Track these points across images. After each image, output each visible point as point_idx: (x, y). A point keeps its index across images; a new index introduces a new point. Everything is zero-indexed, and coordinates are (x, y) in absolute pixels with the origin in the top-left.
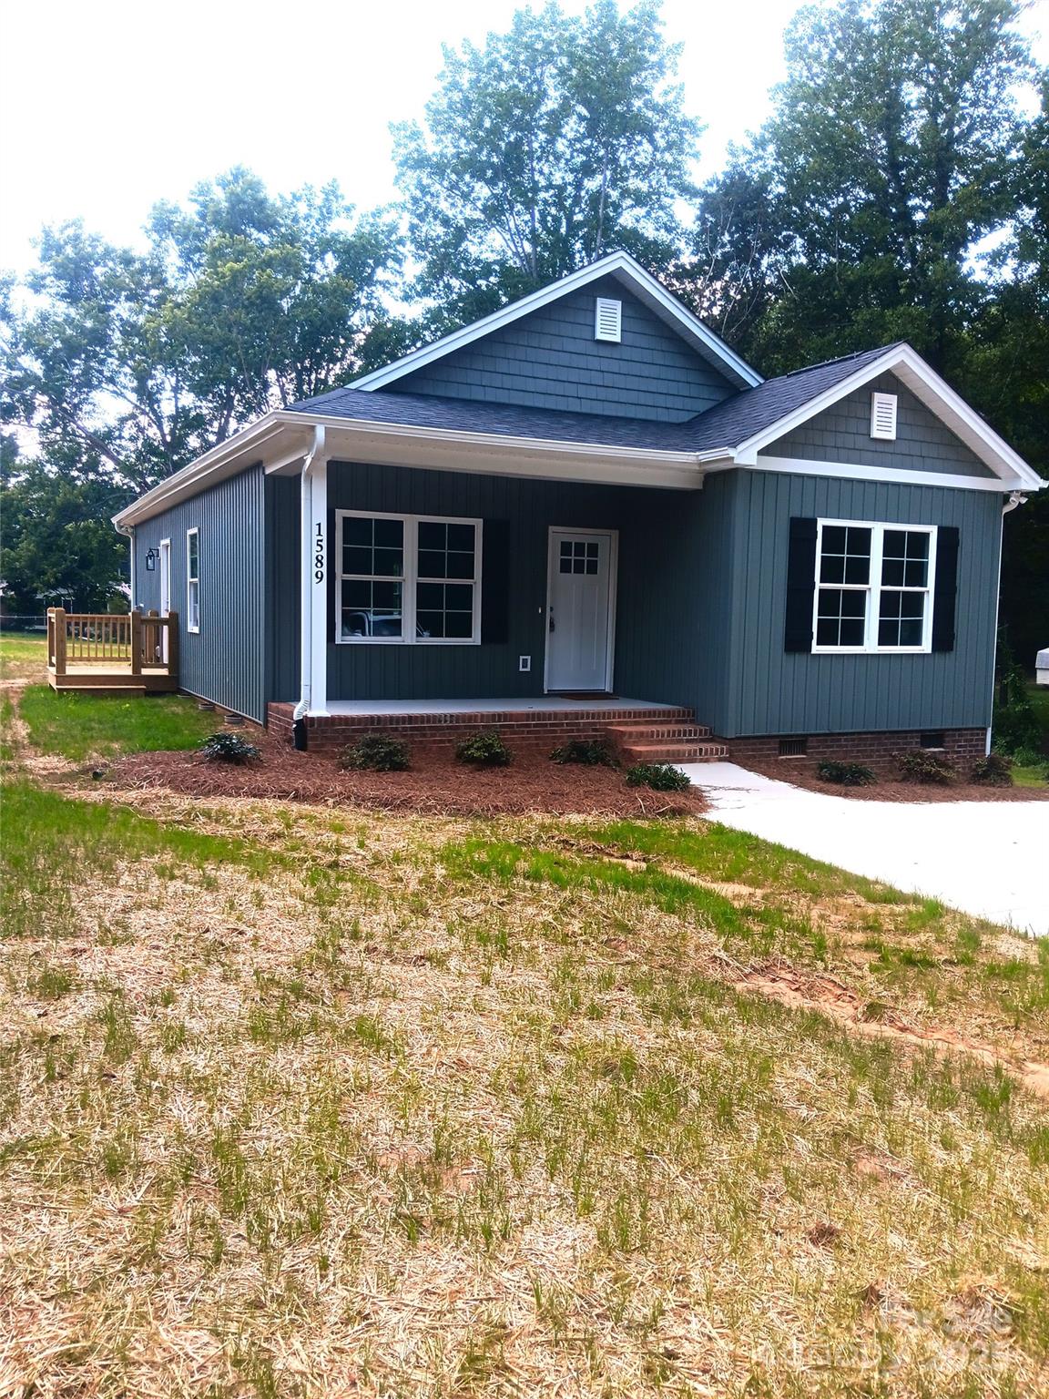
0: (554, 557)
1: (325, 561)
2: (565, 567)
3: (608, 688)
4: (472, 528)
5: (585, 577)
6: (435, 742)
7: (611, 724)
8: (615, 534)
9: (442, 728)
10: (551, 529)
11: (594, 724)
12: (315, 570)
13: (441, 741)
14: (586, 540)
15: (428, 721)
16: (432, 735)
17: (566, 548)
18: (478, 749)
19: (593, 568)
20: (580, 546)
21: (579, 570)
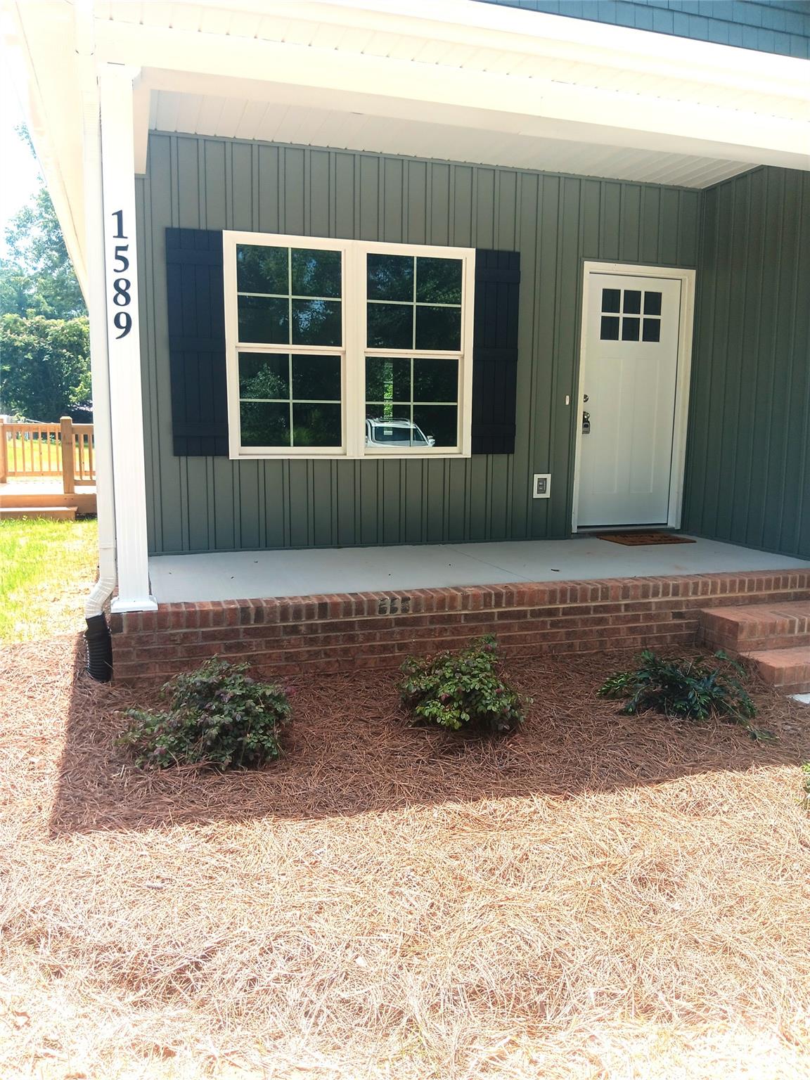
0: (592, 314)
1: (133, 292)
2: (609, 331)
3: (674, 522)
4: (457, 264)
5: (640, 345)
6: (372, 650)
7: (707, 603)
8: (690, 275)
9: (387, 624)
10: (589, 266)
11: (677, 604)
12: (114, 310)
13: (385, 649)
14: (643, 286)
15: (360, 611)
16: (369, 638)
17: (610, 299)
18: (448, 701)
19: (652, 332)
20: (633, 297)
21: (631, 334)
